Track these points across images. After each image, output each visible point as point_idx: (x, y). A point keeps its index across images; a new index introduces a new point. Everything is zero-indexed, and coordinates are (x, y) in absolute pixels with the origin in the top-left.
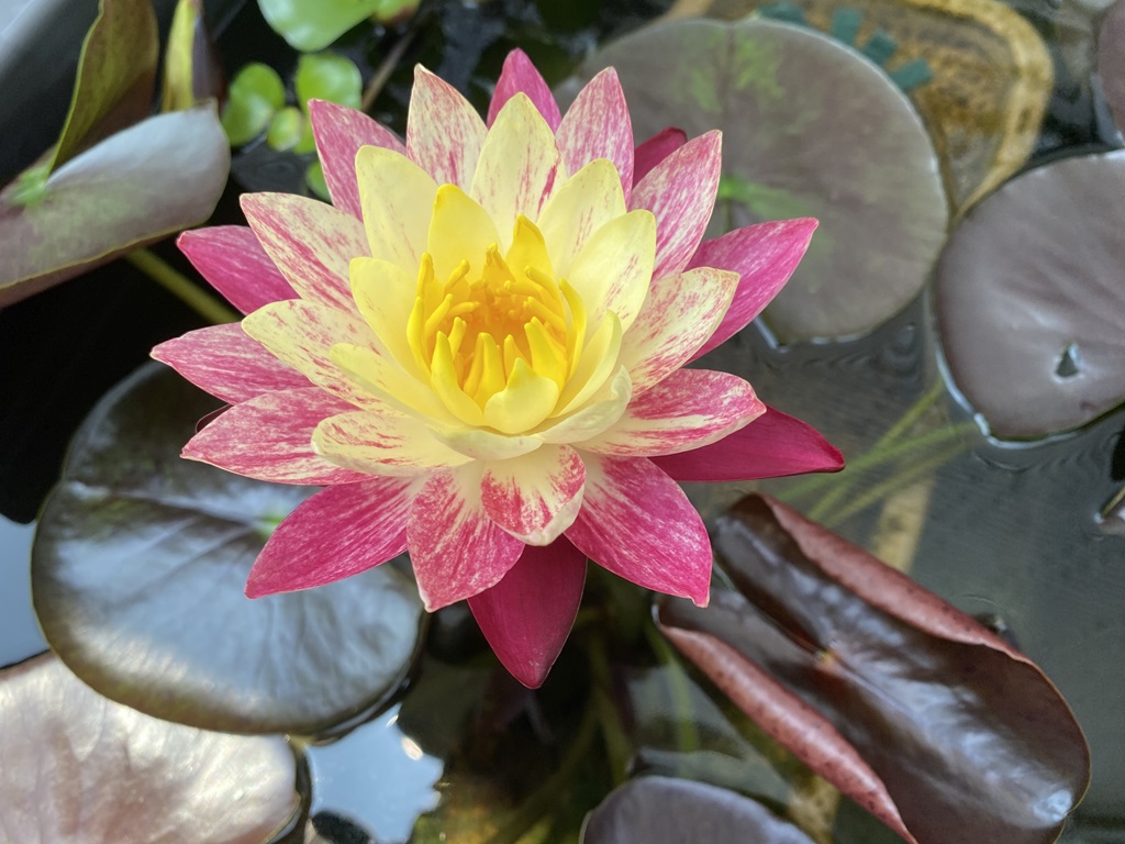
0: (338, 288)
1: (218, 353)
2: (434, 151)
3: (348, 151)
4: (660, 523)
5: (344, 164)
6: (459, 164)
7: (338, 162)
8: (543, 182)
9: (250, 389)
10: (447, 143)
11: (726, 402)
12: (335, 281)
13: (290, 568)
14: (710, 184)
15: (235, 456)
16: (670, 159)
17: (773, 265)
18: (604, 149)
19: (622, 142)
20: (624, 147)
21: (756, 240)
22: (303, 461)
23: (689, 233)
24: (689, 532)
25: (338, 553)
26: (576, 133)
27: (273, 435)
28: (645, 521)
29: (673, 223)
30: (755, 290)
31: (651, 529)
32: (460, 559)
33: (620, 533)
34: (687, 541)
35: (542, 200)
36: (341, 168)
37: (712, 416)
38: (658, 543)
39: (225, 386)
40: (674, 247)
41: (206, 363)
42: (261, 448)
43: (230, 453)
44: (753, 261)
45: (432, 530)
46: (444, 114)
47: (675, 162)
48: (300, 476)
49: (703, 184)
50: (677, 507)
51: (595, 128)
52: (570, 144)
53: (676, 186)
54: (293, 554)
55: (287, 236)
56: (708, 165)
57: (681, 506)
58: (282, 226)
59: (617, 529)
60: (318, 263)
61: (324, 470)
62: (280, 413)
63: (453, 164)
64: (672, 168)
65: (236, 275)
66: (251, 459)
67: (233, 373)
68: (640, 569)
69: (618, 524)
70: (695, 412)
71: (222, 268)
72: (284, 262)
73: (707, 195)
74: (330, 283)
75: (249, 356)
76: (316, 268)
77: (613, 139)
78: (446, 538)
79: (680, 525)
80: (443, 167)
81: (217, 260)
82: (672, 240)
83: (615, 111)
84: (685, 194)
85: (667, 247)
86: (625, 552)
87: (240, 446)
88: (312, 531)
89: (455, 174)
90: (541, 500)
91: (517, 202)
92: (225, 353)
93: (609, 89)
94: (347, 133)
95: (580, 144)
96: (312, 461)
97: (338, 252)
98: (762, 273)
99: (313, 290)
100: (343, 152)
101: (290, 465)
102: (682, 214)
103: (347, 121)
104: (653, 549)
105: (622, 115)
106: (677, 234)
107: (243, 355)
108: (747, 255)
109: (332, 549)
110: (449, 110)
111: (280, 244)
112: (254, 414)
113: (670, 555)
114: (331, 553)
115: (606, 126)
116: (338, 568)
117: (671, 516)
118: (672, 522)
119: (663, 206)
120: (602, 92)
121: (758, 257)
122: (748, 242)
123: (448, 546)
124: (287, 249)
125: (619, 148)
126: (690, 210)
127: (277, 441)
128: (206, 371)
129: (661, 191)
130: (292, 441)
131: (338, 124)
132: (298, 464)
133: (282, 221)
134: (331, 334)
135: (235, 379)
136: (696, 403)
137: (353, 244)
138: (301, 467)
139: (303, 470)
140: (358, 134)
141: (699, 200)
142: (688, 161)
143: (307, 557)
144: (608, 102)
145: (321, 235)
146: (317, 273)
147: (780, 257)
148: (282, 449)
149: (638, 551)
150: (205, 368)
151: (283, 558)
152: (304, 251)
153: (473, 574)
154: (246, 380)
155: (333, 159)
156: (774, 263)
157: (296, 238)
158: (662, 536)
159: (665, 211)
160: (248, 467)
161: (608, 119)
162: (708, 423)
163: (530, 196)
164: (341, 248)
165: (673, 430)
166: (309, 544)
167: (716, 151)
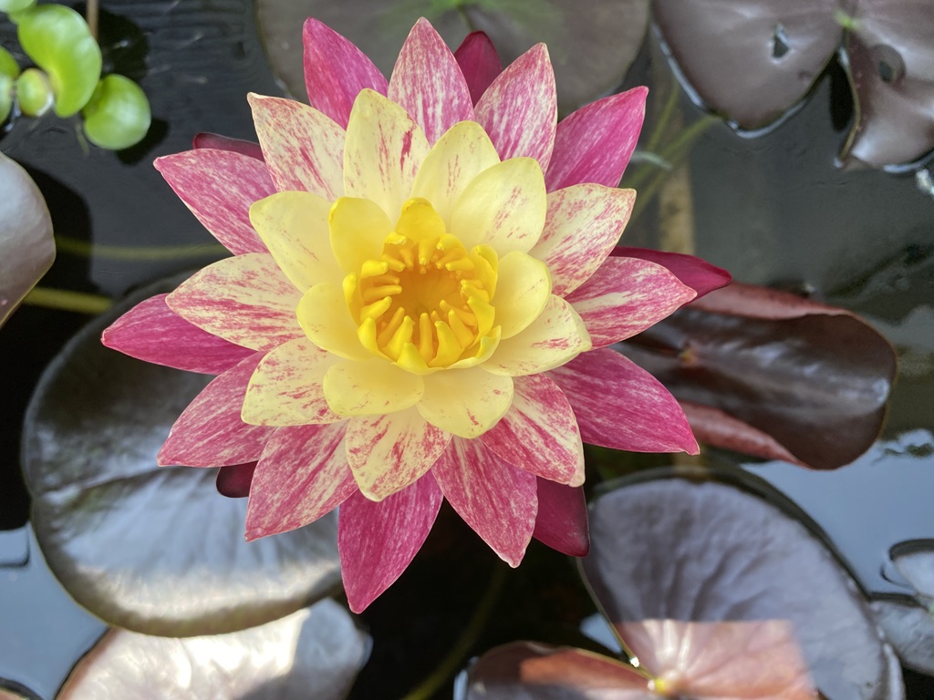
0: (267, 316)
1: (202, 424)
2: (287, 155)
3: (204, 185)
4: (613, 385)
5: (207, 198)
6: (311, 155)
7: (201, 200)
8: (400, 145)
9: (242, 437)
10: (295, 143)
11: (639, 280)
12: (261, 312)
13: (365, 565)
14: (543, 87)
15: (278, 510)
16: (500, 77)
17: (613, 132)
18: (432, 86)
19: (449, 76)
20: (452, 79)
21: (591, 116)
22: (322, 475)
23: (536, 133)
24: (644, 387)
25: (386, 528)
26: (404, 83)
27: (289, 469)
28: (598, 386)
29: (516, 127)
30: (603, 157)
31: (607, 391)
32: (488, 493)
33: (584, 403)
34: (646, 395)
35: (403, 159)
36: (206, 203)
37: (628, 293)
38: (620, 402)
39: (225, 447)
40: (526, 147)
41: (199, 439)
42: (290, 486)
43: (273, 509)
44: (593, 133)
45: (453, 480)
46: (284, 121)
47: (505, 78)
48: (331, 491)
49: (535, 88)
50: (623, 368)
51: (418, 72)
52: (402, 95)
53: (510, 96)
54: (359, 552)
55: (211, 303)
56: (537, 72)
57: (627, 368)
58: (204, 298)
59: (579, 400)
60: (243, 307)
61: (341, 472)
62: (283, 447)
63: (306, 157)
64: (503, 83)
66: (289, 503)
67: (222, 432)
68: (621, 433)
69: (577, 396)
70: (608, 291)
71: (150, 341)
72: (223, 327)
73: (543, 97)
74: (259, 316)
75: (224, 409)
76: (244, 312)
77: (438, 75)
78: (465, 478)
79: (633, 382)
80: (299, 164)
81: (142, 336)
82: (521, 142)
83: (434, 52)
84: (520, 100)
85: (519, 149)
86: (599, 420)
87: (276, 497)
88: (358, 523)
89: (311, 165)
90: (521, 414)
91: (381, 169)
92: (206, 420)
93: (424, 35)
94: (197, 171)
95: (409, 92)
96: (328, 468)
97: (252, 286)
98: (604, 142)
99: (253, 333)
100: (201, 188)
101: (317, 485)
102: (523, 118)
103: (193, 161)
104: (619, 409)
105: (443, 54)
106: (524, 135)
107: (220, 412)
108: (586, 129)
109: (379, 527)
110: (288, 117)
111: (211, 314)
112: (268, 463)
113: (636, 410)
114: (382, 531)
115: (429, 67)
116: (396, 542)
117: (619, 377)
118: (624, 382)
119: (502, 116)
120: (419, 42)
121: (597, 128)
122: (584, 119)
123: (472, 487)
124: (217, 313)
125: (447, 82)
126: (530, 113)
127: (294, 471)
128: (204, 446)
129: (496, 105)
130: (304, 463)
131: (187, 168)
132: (321, 480)
133: (202, 294)
134: (291, 365)
135: (226, 436)
136: (607, 283)
137: (261, 273)
138: (324, 481)
139: (328, 483)
140: (207, 166)
141: (535, 102)
142: (517, 73)
143: (369, 547)
144: (424, 46)
145: (234, 282)
146: (247, 315)
147: (618, 123)
148: (302, 475)
149: (608, 415)
150: (200, 444)
151: (356, 561)
152: (228, 305)
153: (508, 504)
154: (234, 430)
155: (196, 199)
156: (613, 129)
157: (217, 299)
158: (620, 394)
159: (505, 119)
160: (292, 512)
161: (428, 60)
162: (627, 299)
163: (390, 160)
164: (253, 282)
165: (596, 310)
166: (363, 535)
167: (543, 59)
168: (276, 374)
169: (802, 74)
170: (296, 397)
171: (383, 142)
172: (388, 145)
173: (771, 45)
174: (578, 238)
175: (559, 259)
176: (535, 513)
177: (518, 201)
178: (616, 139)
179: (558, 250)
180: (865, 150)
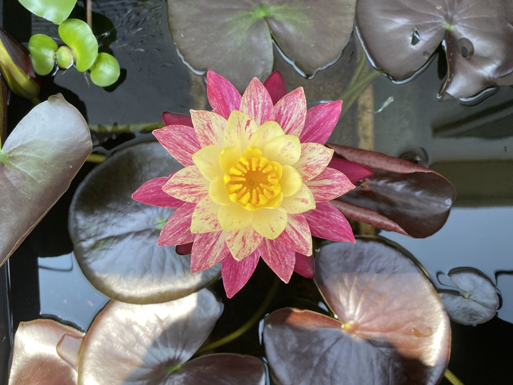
0: (194, 187)
1: (171, 229)
2: (202, 127)
3: (169, 137)
4: (326, 213)
5: (170, 142)
6: (211, 126)
7: (168, 143)
8: (246, 123)
9: (185, 233)
10: (205, 122)
12: (192, 186)
13: (232, 280)
14: (301, 100)
15: (201, 261)
16: (285, 96)
17: (329, 114)
18: (258, 98)
19: (264, 95)
20: (266, 96)
21: (320, 108)
22: (215, 247)
23: (298, 115)
24: (337, 215)
25: (239, 267)
26: (247, 97)
27: (203, 245)
28: (320, 213)
29: (290, 112)
30: (325, 123)
31: (323, 216)
32: (277, 255)
33: (314, 220)
34: (338, 218)
35: (246, 128)
36: (170, 144)
37: (332, 180)
38: (328, 220)
39: (180, 237)
40: (294, 120)
41: (170, 235)
42: (204, 252)
43: (199, 261)
44: (321, 114)
45: (264, 250)
46: (202, 116)
47: (287, 96)
48: (219, 254)
49: (298, 100)
50: (330, 208)
51: (253, 93)
52: (246, 101)
53: (288, 102)
54: (229, 276)
55: (175, 186)
56: (299, 95)
57: (331, 207)
58: (173, 184)
59: (313, 218)
60: (186, 185)
61: (222, 246)
62: (201, 237)
63: (209, 127)
64: (285, 98)
65: (154, 195)
66: (204, 258)
67: (178, 231)
68: (328, 233)
69: (312, 217)
70: (324, 178)
71: (149, 196)
72: (180, 195)
73: (301, 104)
74: (191, 188)
75: (178, 222)
76: (186, 187)
77: (260, 94)
78: (268, 249)
79: (333, 213)
80: (206, 129)
81: (146, 194)
82: (292, 118)
83: (259, 87)
84: (292, 103)
85: (291, 120)
86: (320, 227)
87: (199, 256)
88: (228, 265)
89: (210, 129)
90: (290, 225)
91: (238, 131)
92: (172, 227)
93: (256, 83)
94: (167, 133)
95: (249, 100)
96: (217, 245)
97: (188, 177)
98: (325, 118)
99: (190, 195)
101: (213, 251)
102: (293, 110)
103: (166, 130)
104: (328, 223)
105: (262, 88)
106: (293, 116)
107: (176, 223)
108: (318, 113)
109: (236, 266)
110: (203, 115)
111: (176, 190)
112: (196, 244)
113: (334, 224)
114: (237, 268)
115: (257, 91)
116: (242, 272)
117: (329, 211)
118: (330, 212)
119: (285, 108)
120: (253, 85)
121: (323, 112)
122: (318, 109)
123: (271, 252)
124: (178, 190)
125: (264, 97)
126: (296, 108)
127: (205, 246)
129: (283, 104)
130: (208, 243)
131: (164, 132)
132: (215, 249)
133: (173, 183)
134: (204, 207)
135: (179, 233)
136: (324, 176)
137: (192, 172)
138: (216, 249)
139: (217, 250)
140: (171, 130)
141: (298, 105)
142: (291, 95)
143: (233, 274)
144: (255, 85)
145: (183, 177)
146: (187, 188)
147: (331, 111)
148: (208, 247)
149: (323, 225)
150: (171, 236)
151: (228, 279)
152: (181, 185)
153: (285, 259)
154: (182, 230)
155: (166, 143)
156: (329, 113)
157: (177, 184)
158: (328, 217)
159: (286, 109)
160: (206, 261)
161: (257, 90)
162: (331, 183)
163: (241, 128)
164: (189, 175)
165: (320, 185)
166: (230, 269)
167: (301, 92)
168: (199, 212)
169: (425, 53)
170: (206, 220)
171: (239, 123)
172: (241, 124)
173: (411, 38)
174: (313, 159)
175: (306, 165)
176: (294, 263)
177: (290, 146)
178: (330, 117)
179: (306, 162)
180: (452, 91)
